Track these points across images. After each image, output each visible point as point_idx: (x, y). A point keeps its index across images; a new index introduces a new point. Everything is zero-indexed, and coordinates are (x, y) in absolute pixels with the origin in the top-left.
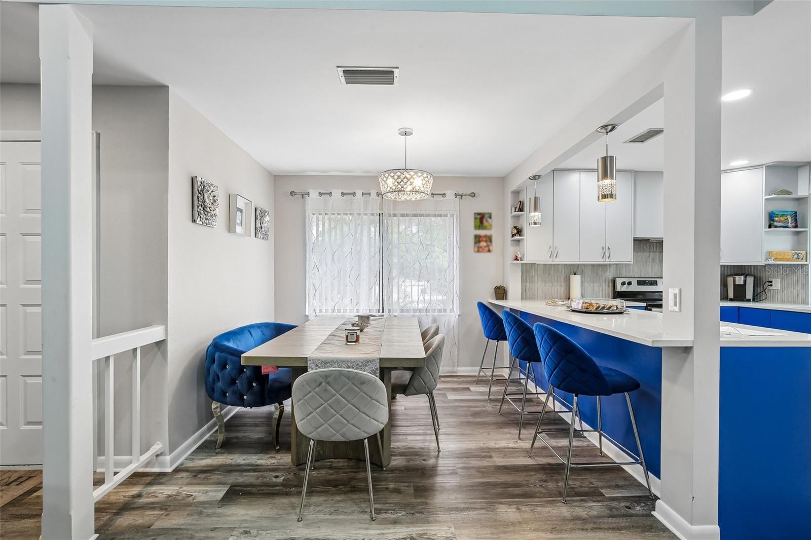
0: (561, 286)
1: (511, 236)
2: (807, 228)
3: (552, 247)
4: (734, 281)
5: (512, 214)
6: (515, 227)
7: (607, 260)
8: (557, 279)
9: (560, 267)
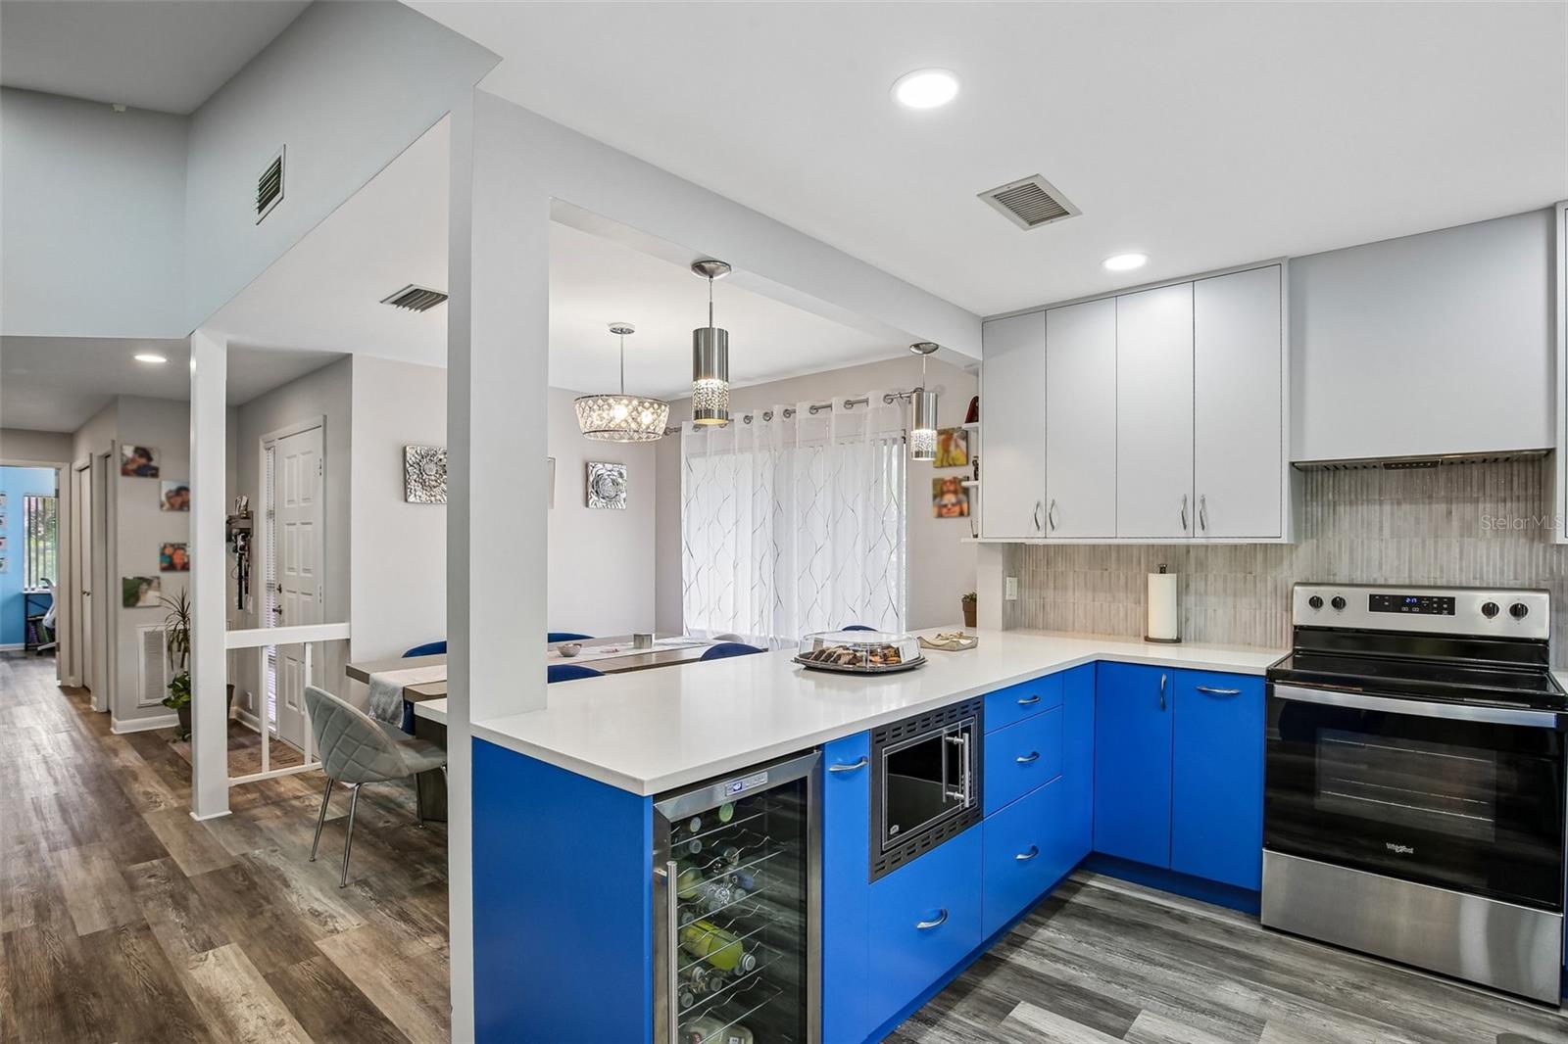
3: (1043, 502)
7: (1199, 532)
9: (1135, 553)
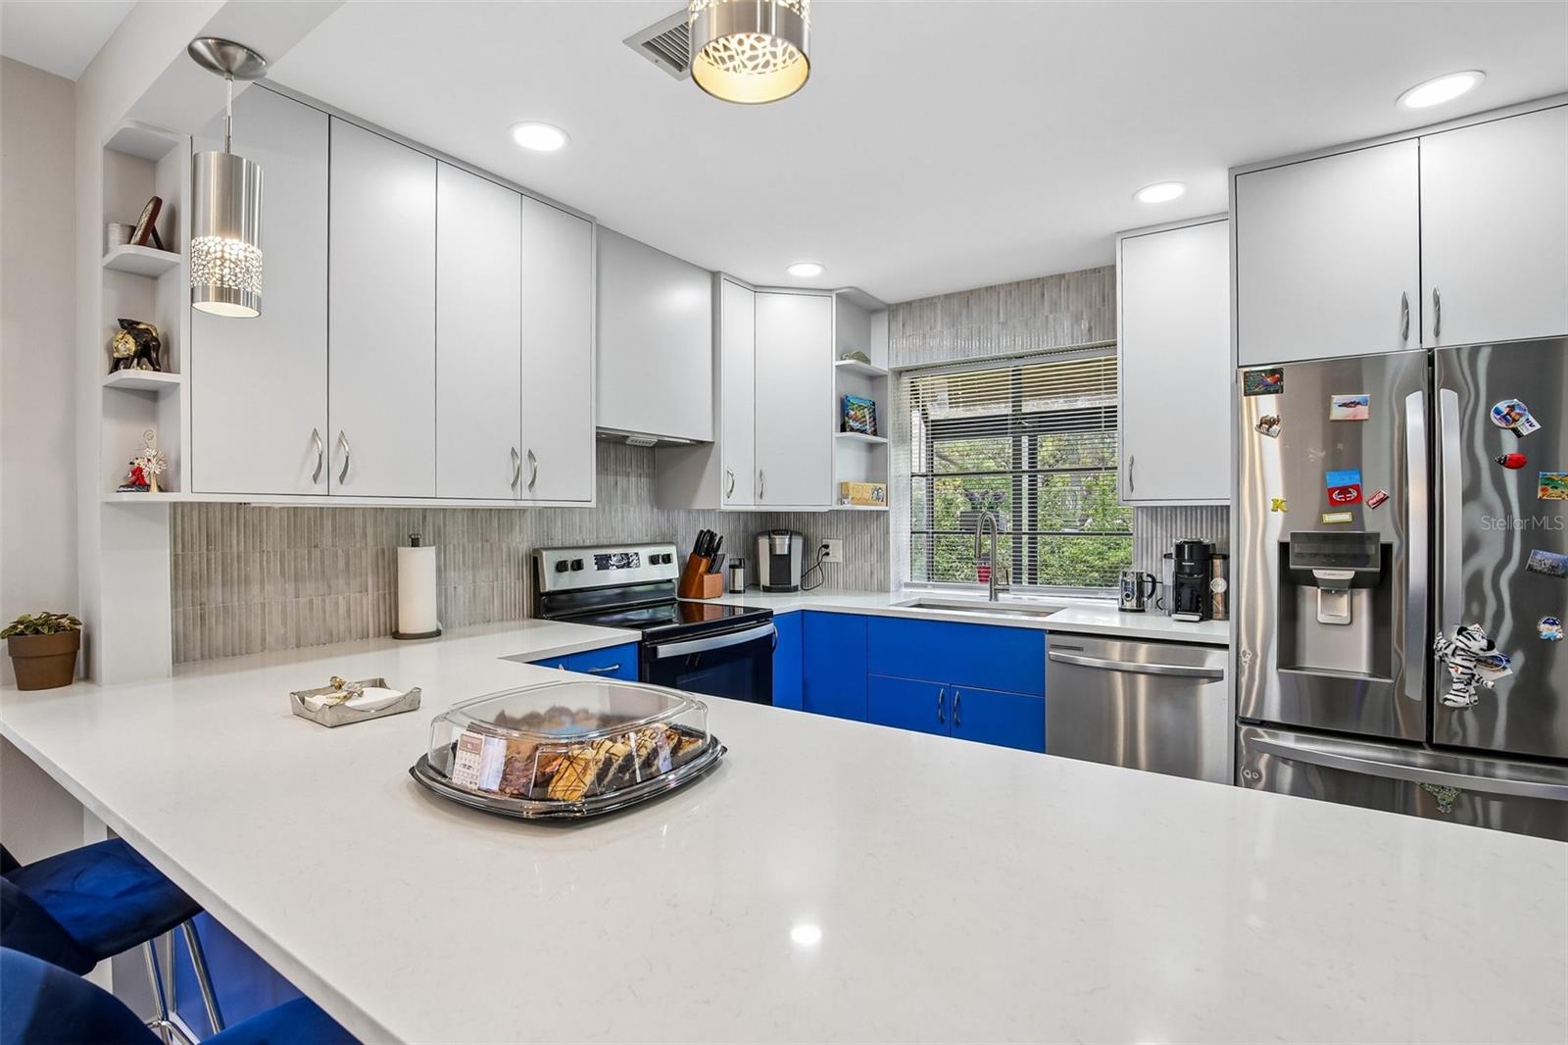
0: (364, 589)
1: (106, 365)
2: (886, 437)
3: (323, 434)
4: (772, 547)
5: (110, 257)
6: (129, 326)
7: (526, 494)
8: (347, 564)
9: (358, 520)
